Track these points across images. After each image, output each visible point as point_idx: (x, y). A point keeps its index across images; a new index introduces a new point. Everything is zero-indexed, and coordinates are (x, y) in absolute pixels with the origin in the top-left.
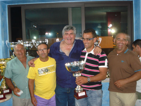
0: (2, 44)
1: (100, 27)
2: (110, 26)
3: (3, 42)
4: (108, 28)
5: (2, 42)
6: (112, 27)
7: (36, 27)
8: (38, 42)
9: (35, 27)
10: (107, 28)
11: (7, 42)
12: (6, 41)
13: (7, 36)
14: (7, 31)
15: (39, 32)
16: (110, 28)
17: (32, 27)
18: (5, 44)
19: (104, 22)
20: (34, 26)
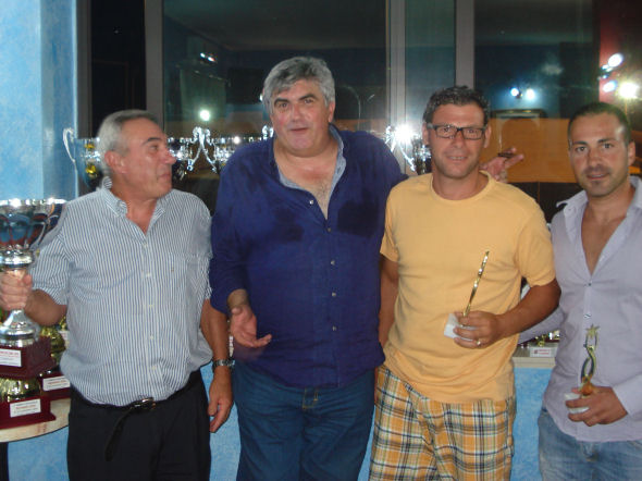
0: (45, 147)
1: (553, 69)
2: (614, 61)
3: (50, 134)
4: (601, 72)
5: (44, 134)
6: (620, 70)
7: (210, 59)
8: (223, 141)
9: (205, 60)
10: (594, 73)
11: (69, 134)
12: (66, 131)
13: (71, 105)
14: (68, 79)
15: (230, 85)
16: (609, 74)
17: (195, 62)
18: (59, 144)
19: (581, 38)
20: (203, 55)
